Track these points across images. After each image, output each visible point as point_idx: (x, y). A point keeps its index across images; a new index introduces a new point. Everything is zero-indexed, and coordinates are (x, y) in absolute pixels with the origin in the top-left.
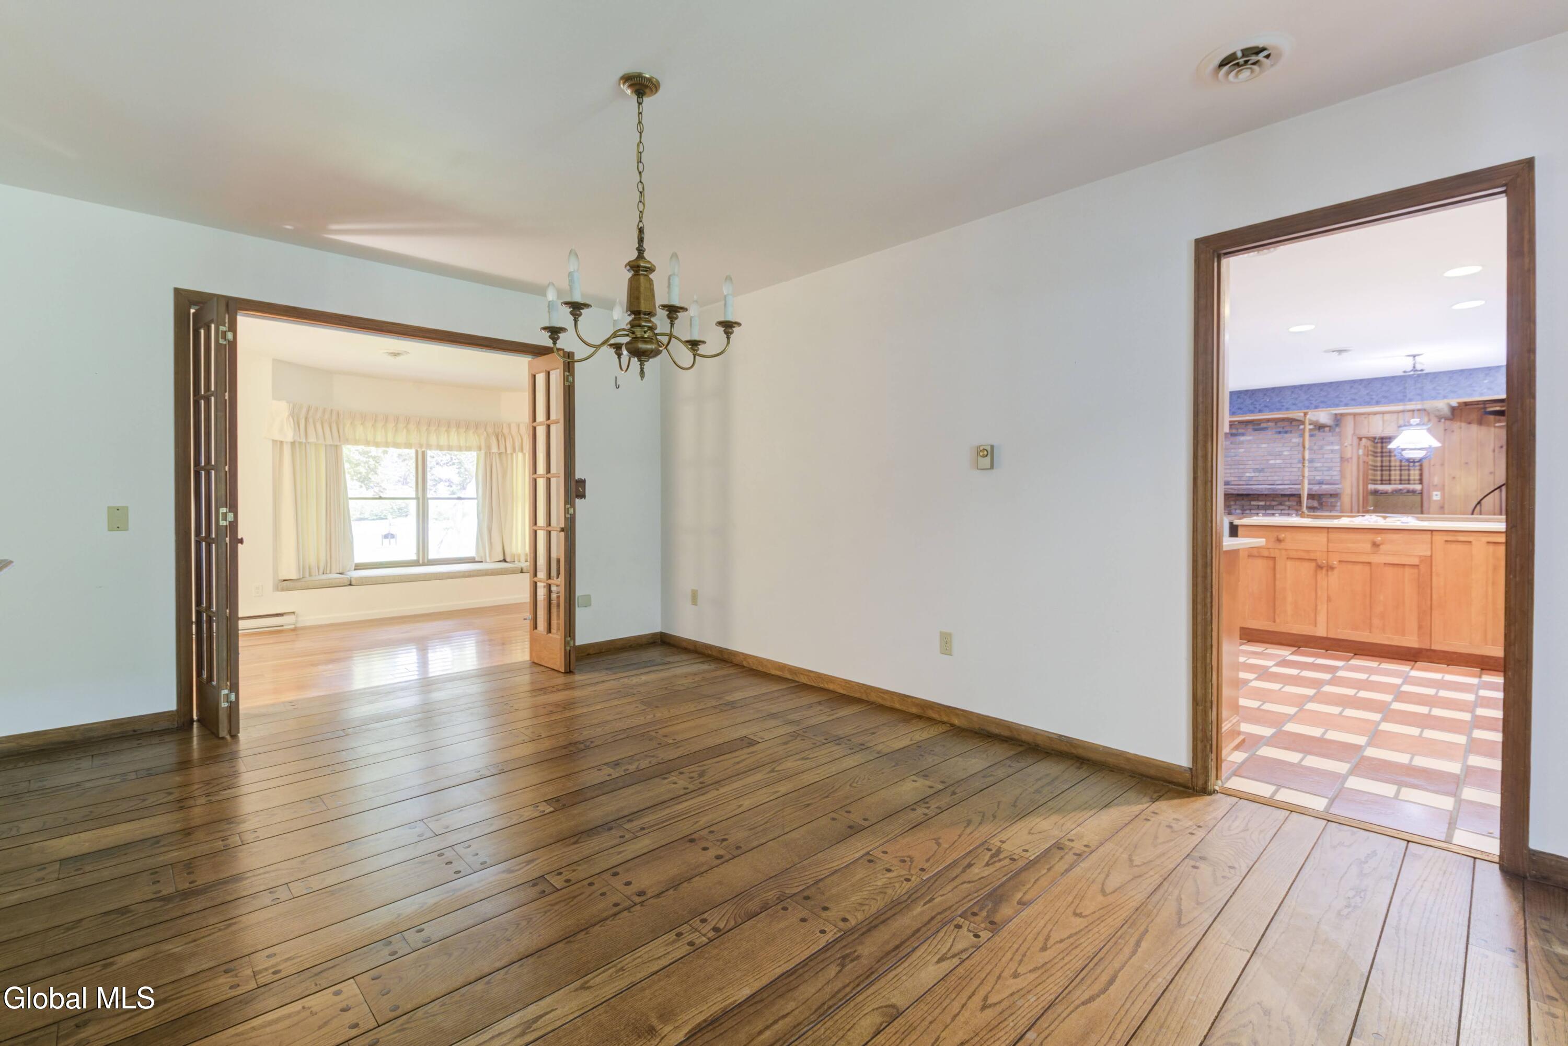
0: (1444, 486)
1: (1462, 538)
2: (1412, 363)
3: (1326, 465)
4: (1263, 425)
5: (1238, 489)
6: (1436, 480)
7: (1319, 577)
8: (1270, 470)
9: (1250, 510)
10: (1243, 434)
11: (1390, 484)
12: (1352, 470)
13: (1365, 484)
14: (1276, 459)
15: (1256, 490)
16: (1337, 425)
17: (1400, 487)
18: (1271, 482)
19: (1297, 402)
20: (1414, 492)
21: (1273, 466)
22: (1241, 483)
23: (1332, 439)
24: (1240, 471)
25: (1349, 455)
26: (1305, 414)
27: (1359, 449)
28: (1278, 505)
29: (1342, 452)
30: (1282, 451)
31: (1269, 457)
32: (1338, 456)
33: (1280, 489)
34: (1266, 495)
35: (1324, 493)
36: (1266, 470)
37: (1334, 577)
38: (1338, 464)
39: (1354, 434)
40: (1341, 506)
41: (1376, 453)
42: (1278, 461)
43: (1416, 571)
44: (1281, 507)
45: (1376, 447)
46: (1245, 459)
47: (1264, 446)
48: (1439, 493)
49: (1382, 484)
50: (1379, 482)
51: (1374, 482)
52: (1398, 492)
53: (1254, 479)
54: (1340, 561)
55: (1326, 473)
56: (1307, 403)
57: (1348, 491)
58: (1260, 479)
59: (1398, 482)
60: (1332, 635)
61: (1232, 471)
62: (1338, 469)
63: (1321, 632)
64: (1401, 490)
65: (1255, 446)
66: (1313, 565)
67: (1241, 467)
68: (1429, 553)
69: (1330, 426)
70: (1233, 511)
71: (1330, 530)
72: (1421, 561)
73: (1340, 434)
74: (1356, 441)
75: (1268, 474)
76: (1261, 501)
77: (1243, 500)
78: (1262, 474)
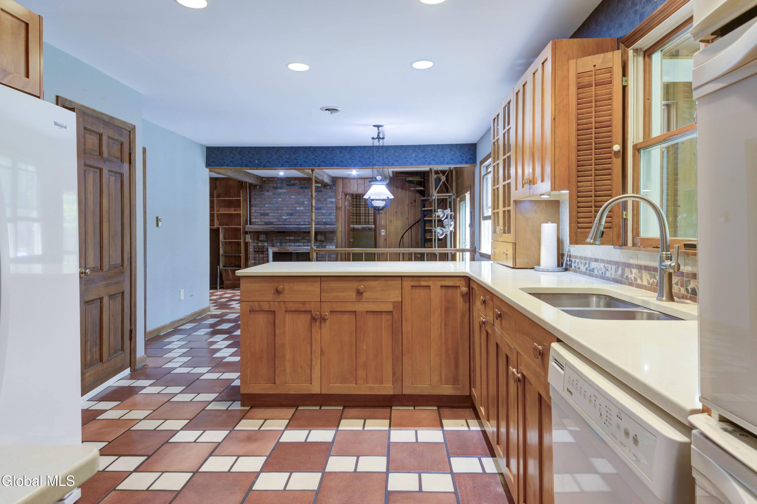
0: (386, 226)
1: (423, 283)
2: (377, 132)
3: (328, 211)
4: (293, 182)
5: (278, 228)
6: (383, 222)
7: (313, 330)
8: (297, 214)
9: (286, 243)
10: (281, 188)
11: (360, 224)
12: (342, 215)
13: (349, 225)
14: (300, 207)
15: (289, 228)
16: (334, 185)
17: (365, 226)
18: (298, 223)
19: (307, 161)
20: (371, 229)
21: (299, 212)
22: (280, 223)
23: (331, 194)
24: (279, 214)
25: (340, 206)
26: (313, 170)
27: (345, 201)
28: (302, 239)
29: (336, 203)
30: (304, 201)
31: (296, 205)
32: (334, 205)
33: (303, 228)
34: (295, 232)
35: (327, 231)
36: (294, 214)
37: (326, 328)
38: (335, 211)
39: (343, 191)
40: (336, 239)
41: (353, 205)
42: (302, 208)
43: (390, 317)
44: (304, 241)
45: (353, 202)
46: (282, 206)
47: (293, 197)
48: (384, 231)
49: (356, 224)
50: (355, 223)
51: (353, 223)
52: (363, 229)
53: (288, 220)
54: (330, 312)
55: (328, 217)
56: (313, 161)
57: (340, 229)
58: (292, 220)
59: (364, 223)
60: (324, 392)
61: (274, 215)
62: (335, 214)
63: (316, 389)
64: (365, 228)
65: (288, 197)
66: (309, 317)
67: (280, 211)
68: (399, 299)
69: (330, 185)
70: (275, 244)
71: (322, 279)
72: (394, 307)
73: (335, 191)
74: (344, 196)
75: (296, 217)
76: (292, 236)
77: (281, 235)
78: (292, 217)
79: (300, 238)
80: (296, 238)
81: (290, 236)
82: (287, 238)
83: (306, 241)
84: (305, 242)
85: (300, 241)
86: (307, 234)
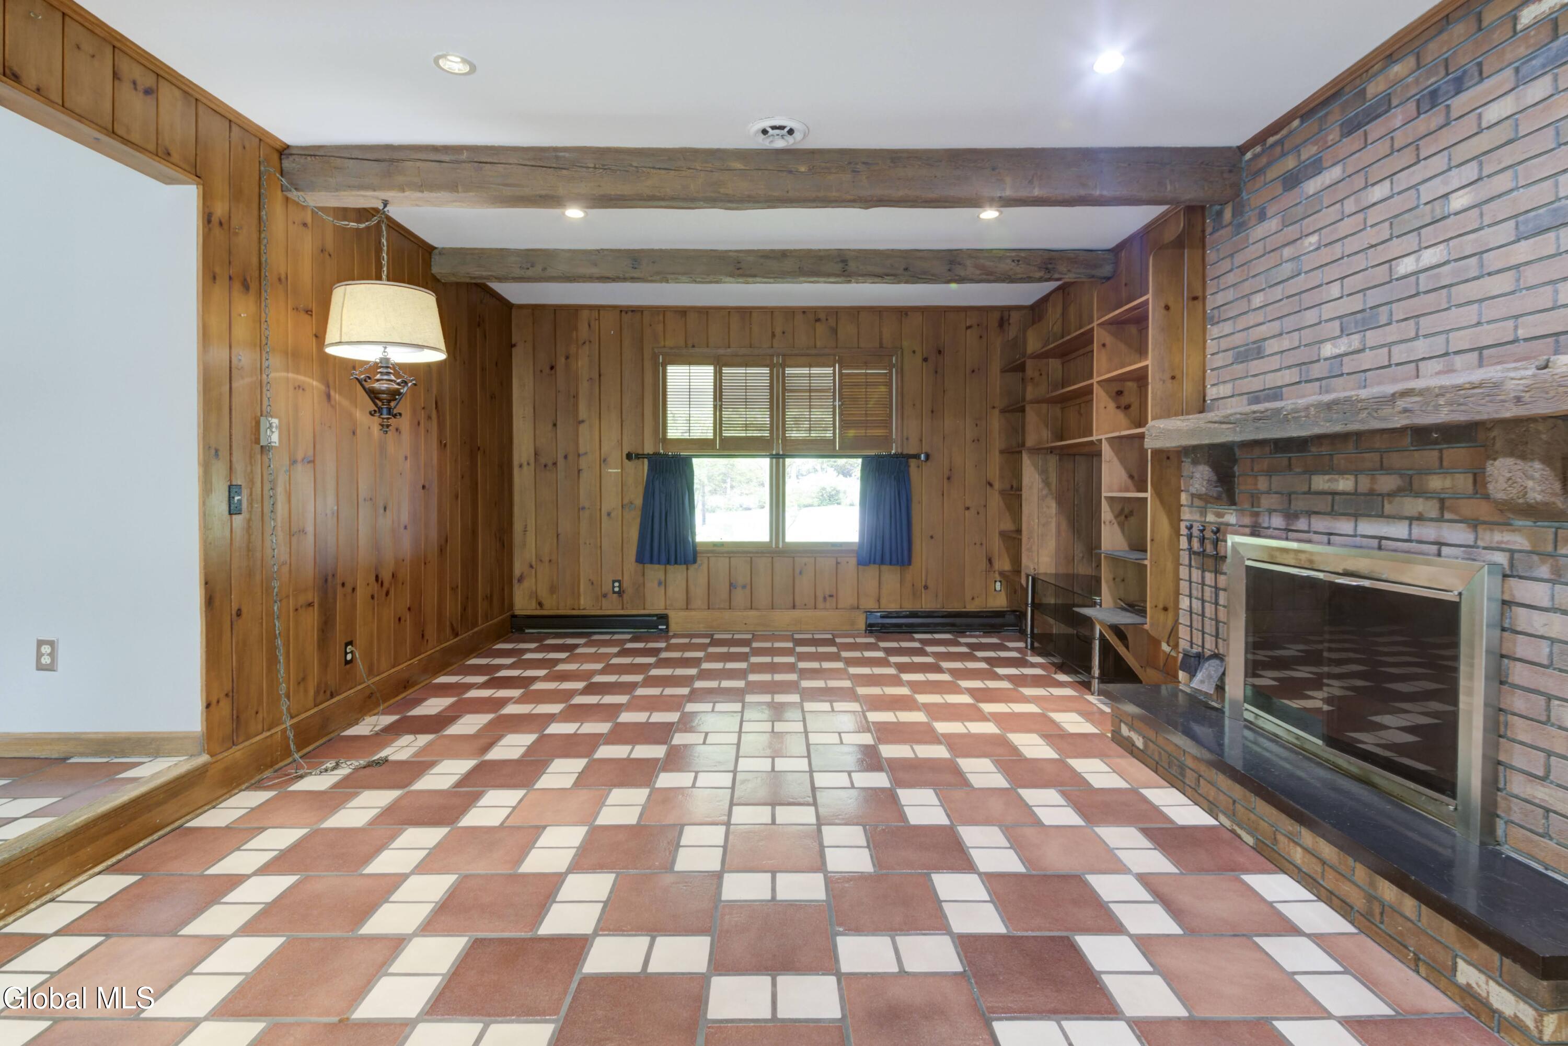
8: (1399, 310)
36: (1384, 313)
61: (1292, 341)
75: (1392, 333)
76: (1343, 472)
77: (1290, 467)
78: (1372, 338)
79: (1387, 483)
80: (1364, 483)
81: (1331, 469)
82: (1320, 482)
83: (1430, 508)
84: (1420, 518)
85: (1388, 508)
86: (1436, 454)
